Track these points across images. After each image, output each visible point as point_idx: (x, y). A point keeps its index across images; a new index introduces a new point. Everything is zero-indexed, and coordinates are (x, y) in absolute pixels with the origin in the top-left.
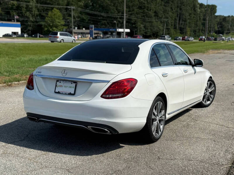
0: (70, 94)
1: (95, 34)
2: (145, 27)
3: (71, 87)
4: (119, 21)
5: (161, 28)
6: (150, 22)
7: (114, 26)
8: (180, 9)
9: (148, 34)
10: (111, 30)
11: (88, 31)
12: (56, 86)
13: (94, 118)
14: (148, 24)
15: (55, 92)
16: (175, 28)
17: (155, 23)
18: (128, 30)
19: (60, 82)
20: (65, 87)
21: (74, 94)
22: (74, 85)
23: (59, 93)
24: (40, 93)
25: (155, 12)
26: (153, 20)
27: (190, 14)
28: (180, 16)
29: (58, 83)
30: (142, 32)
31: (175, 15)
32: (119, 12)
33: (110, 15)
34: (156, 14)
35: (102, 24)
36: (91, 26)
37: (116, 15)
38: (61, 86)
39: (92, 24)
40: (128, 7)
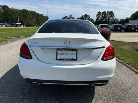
0: (73, 60)
1: (7, 25)
2: (26, 23)
3: (72, 54)
4: (17, 21)
5: (32, 23)
6: (28, 21)
7: (15, 22)
8: (38, 17)
9: (28, 25)
10: (13, 24)
11: (4, 24)
12: (57, 54)
13: (98, 77)
14: (27, 22)
15: (57, 59)
16: (37, 23)
17: (30, 22)
18: (20, 24)
19: (61, 51)
20: (67, 54)
21: (76, 60)
22: (75, 52)
23: (61, 59)
24: (40, 61)
25: (29, 18)
26: (29, 20)
27: (41, 19)
28: (38, 20)
29: (59, 52)
30: (26, 25)
31: (36, 19)
32: (16, 17)
33: (13, 18)
34: (30, 18)
35: (10, 21)
36: (5, 22)
37: (15, 18)
38: (62, 54)
39: (6, 21)
40: (19, 15)
